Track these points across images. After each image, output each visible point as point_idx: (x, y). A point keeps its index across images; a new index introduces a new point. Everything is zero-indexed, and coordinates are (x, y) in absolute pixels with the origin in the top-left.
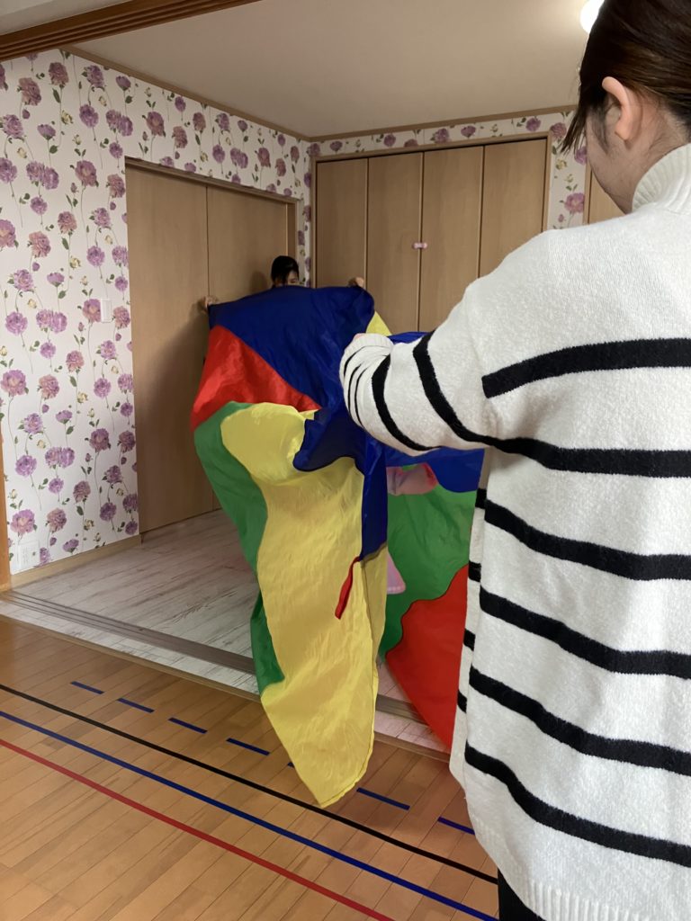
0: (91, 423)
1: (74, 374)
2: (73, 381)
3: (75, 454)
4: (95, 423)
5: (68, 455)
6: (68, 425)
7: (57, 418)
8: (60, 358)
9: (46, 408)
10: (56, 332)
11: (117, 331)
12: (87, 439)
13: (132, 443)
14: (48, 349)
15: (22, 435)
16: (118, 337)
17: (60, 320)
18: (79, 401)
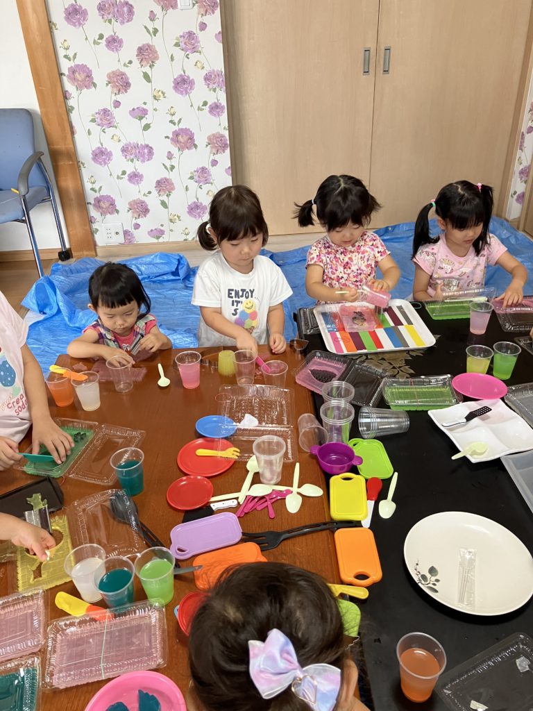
0: (171, 122)
1: (147, 69)
2: (147, 77)
3: (155, 151)
4: (176, 121)
5: (146, 151)
6: (144, 121)
7: (131, 114)
8: (129, 51)
9: (117, 104)
10: (122, 23)
11: (200, 20)
12: (167, 137)
13: (224, 146)
14: (114, 43)
15: (96, 129)
16: (203, 26)
17: (125, 9)
18: (155, 97)
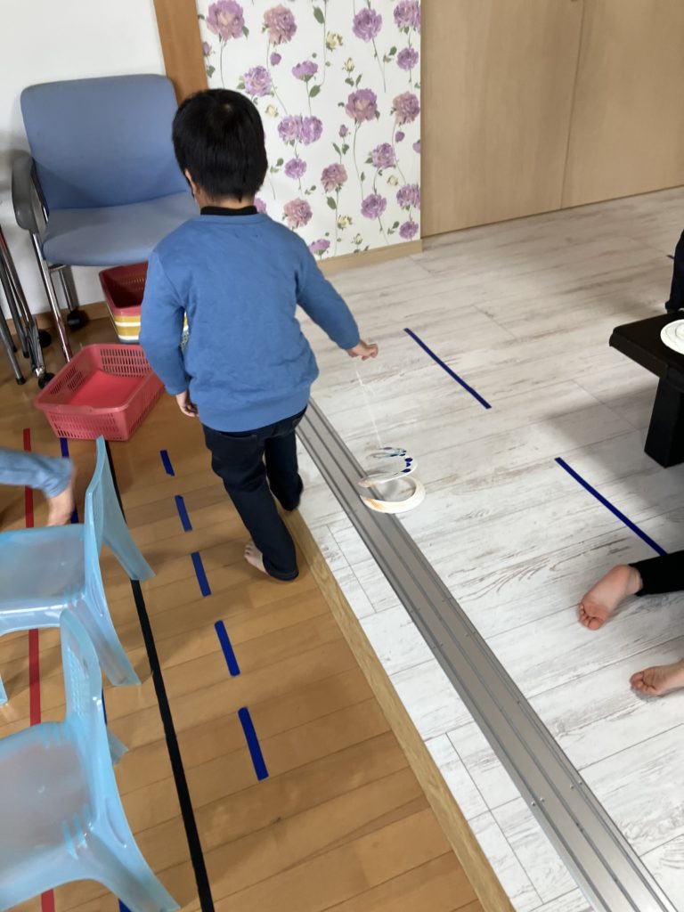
0: (349, 81)
1: (319, 3)
2: (319, 16)
3: (324, 126)
4: (355, 80)
5: (312, 126)
6: (312, 83)
7: (294, 74)
9: (276, 59)
12: (341, 104)
13: (414, 112)
18: (328, 46)
